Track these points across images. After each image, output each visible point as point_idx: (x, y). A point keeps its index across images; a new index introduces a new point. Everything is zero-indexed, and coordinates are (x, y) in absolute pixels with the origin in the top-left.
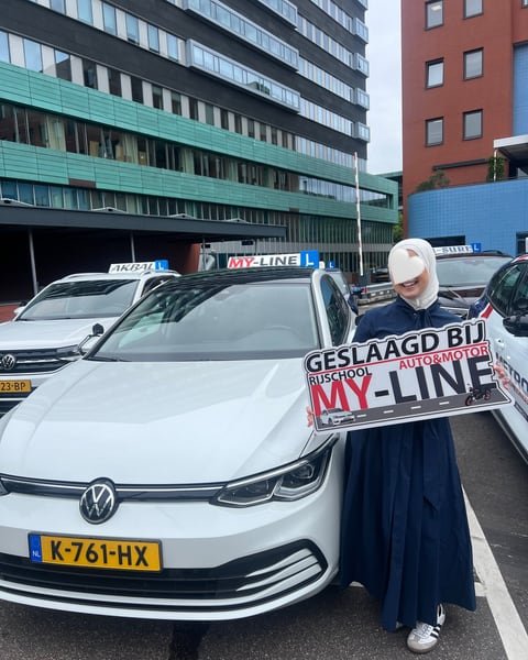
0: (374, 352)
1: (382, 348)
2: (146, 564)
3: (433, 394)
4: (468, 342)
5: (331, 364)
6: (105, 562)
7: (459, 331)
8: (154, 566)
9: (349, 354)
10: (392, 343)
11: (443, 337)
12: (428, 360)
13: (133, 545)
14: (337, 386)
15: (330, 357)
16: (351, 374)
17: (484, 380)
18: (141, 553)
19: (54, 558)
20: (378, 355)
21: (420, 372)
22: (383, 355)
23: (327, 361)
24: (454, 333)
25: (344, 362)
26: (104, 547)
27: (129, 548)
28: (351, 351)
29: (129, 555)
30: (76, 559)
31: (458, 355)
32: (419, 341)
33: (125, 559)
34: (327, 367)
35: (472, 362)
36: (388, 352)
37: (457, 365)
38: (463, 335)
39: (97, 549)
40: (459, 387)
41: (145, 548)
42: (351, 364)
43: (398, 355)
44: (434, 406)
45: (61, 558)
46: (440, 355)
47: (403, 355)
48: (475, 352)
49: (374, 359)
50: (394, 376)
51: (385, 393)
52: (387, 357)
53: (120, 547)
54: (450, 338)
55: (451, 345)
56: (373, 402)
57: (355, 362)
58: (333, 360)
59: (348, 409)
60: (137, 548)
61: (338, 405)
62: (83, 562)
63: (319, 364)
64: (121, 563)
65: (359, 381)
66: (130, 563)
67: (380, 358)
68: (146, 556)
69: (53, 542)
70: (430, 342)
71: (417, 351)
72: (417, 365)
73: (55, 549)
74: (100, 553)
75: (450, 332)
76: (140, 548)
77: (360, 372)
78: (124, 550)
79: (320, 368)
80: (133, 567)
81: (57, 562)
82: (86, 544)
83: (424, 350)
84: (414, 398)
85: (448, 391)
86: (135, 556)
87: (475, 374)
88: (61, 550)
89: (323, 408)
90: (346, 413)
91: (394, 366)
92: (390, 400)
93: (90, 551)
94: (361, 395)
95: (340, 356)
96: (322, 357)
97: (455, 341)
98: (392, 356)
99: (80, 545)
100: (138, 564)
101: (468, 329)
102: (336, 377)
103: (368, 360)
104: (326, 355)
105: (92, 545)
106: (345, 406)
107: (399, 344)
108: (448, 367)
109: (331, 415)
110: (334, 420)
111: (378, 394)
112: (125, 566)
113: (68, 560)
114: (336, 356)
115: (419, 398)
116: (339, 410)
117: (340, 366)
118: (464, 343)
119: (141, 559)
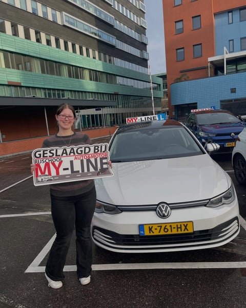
0: (65, 152)
1: (68, 151)
2: (187, 230)
3: (86, 170)
4: (101, 151)
5: (45, 155)
6: (171, 231)
7: (98, 147)
8: (190, 231)
9: (54, 152)
10: (73, 149)
11: (92, 148)
12: (85, 157)
13: (182, 224)
14: (47, 165)
15: (45, 152)
16: (54, 160)
17: (105, 166)
18: (186, 227)
19: (150, 233)
20: (66, 153)
21: (82, 161)
22: (68, 154)
23: (44, 154)
24: (96, 148)
25: (51, 155)
26: (171, 226)
27: (181, 225)
28: (55, 150)
29: (181, 228)
30: (159, 232)
31: (97, 156)
32: (83, 149)
33: (179, 229)
34: (44, 156)
35: (101, 159)
36: (70, 152)
37: (96, 160)
38: (99, 149)
39: (168, 227)
40: (95, 168)
41: (187, 225)
42: (55, 156)
43: (74, 154)
44: (86, 175)
45: (153, 233)
46: (90, 155)
47: (76, 154)
48: (103, 156)
49: (64, 155)
50: (72, 162)
51: (67, 169)
52: (70, 154)
53: (177, 225)
54: (95, 149)
55: (95, 152)
56: (62, 172)
57: (56, 155)
58: (47, 153)
59: (51, 175)
60: (184, 225)
61: (47, 173)
62: (162, 233)
63: (40, 155)
64: (178, 231)
65: (57, 163)
66: (181, 231)
67: (67, 155)
68: (187, 227)
69: (149, 227)
70: (87, 150)
71: (82, 153)
72: (81, 159)
73: (150, 229)
74: (169, 228)
75: (95, 147)
76: (186, 224)
77: (58, 160)
78: (179, 226)
79: (40, 157)
80: (183, 232)
81: (152, 234)
82: (163, 226)
83: (85, 153)
84: (79, 171)
85: (92, 169)
86: (183, 228)
87: (102, 164)
88: (153, 229)
89: (39, 174)
90: (49, 177)
91: (72, 158)
92: (69, 172)
93: (165, 228)
94: (57, 169)
95: (50, 152)
96: (42, 152)
97: (96, 151)
98: (72, 154)
99: (161, 227)
100: (184, 230)
101: (101, 147)
102: (47, 161)
103: (62, 155)
104: (44, 151)
105: (166, 226)
106: (50, 174)
107: (75, 150)
108: (93, 160)
109: (43, 177)
110: (44, 179)
111: (64, 169)
112: (179, 232)
113: (156, 233)
114: (48, 152)
115: (80, 172)
116: (47, 175)
117: (50, 156)
118: (99, 152)
119: (186, 228)
